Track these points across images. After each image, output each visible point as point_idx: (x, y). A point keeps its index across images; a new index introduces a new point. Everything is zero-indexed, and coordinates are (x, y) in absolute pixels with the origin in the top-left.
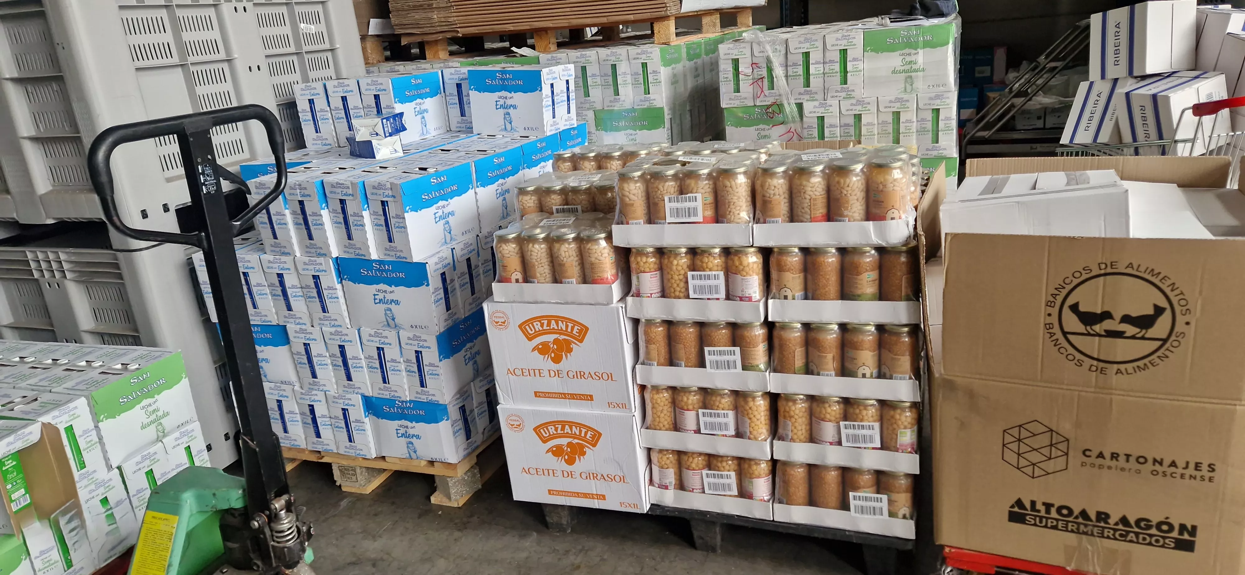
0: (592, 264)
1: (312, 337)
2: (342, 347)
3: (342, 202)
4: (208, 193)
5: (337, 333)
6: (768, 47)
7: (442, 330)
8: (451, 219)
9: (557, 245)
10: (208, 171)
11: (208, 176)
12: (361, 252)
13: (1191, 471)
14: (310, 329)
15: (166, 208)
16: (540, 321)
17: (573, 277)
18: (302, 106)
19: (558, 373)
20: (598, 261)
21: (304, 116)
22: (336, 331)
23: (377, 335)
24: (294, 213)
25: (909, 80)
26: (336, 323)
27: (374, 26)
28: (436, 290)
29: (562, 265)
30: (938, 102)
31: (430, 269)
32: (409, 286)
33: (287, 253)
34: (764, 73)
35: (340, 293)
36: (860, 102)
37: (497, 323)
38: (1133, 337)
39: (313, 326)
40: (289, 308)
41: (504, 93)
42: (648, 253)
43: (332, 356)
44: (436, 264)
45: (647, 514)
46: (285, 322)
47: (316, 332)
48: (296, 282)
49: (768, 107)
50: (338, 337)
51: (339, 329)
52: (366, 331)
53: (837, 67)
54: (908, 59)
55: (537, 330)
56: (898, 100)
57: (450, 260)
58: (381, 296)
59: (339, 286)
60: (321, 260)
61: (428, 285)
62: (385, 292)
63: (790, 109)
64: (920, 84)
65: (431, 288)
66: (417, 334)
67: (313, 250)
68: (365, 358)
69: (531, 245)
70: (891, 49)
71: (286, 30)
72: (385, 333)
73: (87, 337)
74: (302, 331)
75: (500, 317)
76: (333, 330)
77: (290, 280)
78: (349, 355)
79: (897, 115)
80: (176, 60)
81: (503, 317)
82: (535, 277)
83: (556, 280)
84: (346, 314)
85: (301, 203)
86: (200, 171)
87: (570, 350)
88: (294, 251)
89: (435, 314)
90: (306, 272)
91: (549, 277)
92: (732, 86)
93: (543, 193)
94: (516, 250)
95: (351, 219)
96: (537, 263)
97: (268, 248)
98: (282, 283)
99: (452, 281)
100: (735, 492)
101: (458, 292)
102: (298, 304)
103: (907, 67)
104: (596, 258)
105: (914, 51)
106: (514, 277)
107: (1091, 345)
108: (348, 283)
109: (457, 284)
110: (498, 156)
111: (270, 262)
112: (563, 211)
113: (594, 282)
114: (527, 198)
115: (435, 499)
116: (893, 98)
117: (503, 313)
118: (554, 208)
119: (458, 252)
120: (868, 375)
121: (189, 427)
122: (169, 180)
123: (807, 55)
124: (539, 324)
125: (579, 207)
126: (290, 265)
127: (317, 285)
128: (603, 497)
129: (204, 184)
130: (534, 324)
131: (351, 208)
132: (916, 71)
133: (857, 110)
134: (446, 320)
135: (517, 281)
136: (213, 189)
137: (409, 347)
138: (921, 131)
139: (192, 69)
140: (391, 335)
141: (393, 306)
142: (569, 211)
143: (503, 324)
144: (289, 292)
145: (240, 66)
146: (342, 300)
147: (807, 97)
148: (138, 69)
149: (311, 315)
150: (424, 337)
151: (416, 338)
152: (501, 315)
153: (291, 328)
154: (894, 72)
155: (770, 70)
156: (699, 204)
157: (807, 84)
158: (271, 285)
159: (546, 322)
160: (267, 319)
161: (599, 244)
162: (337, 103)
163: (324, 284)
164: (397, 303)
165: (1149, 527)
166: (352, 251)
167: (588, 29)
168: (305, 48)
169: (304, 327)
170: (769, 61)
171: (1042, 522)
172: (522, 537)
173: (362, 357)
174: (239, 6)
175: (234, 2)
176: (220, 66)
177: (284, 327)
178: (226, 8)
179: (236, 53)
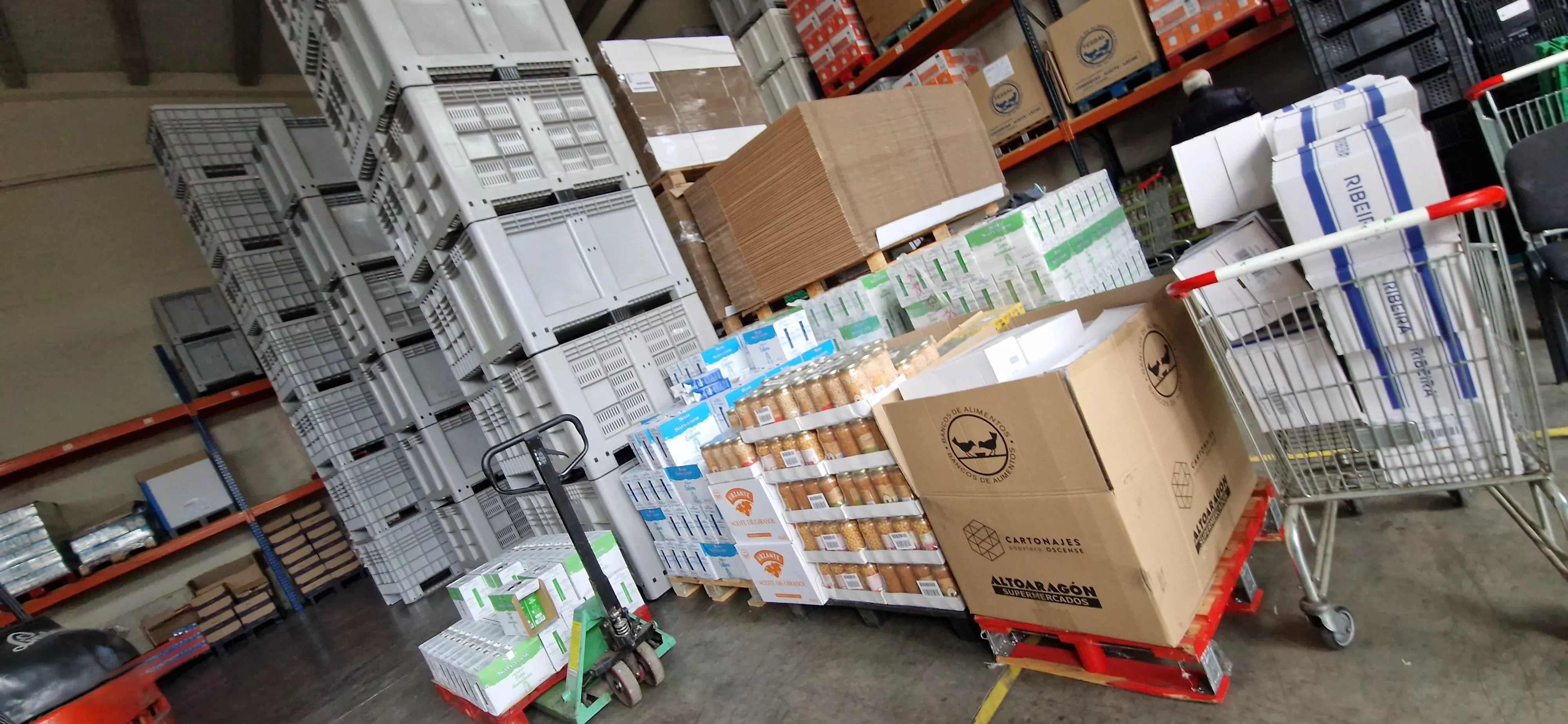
1: (671, 512)
2: (683, 517)
3: (657, 438)
6: (913, 263)
8: (698, 437)
9: (723, 448)
10: (541, 454)
11: (539, 457)
12: (675, 463)
13: (1066, 546)
14: (669, 508)
15: (607, 454)
19: (751, 522)
22: (679, 508)
23: (693, 508)
25: (1008, 258)
26: (677, 503)
27: (729, 310)
30: (1033, 266)
31: (701, 467)
33: (649, 469)
34: (917, 279)
35: (673, 487)
36: (982, 281)
37: (717, 496)
38: (990, 456)
39: (669, 506)
40: (658, 498)
41: (761, 342)
42: (763, 444)
43: (681, 522)
45: (825, 605)
46: (659, 506)
47: (672, 510)
48: (657, 484)
49: (928, 300)
50: (680, 511)
52: (689, 506)
53: (957, 263)
54: (1001, 243)
55: (733, 498)
56: (1006, 272)
58: (687, 486)
59: (671, 483)
60: (661, 471)
62: (688, 483)
63: (941, 297)
64: (1016, 257)
67: (657, 466)
70: (988, 240)
71: (665, 337)
73: (595, 526)
74: (667, 510)
75: (717, 493)
76: (677, 508)
77: (654, 483)
78: (687, 520)
79: (1009, 283)
80: (604, 376)
82: (722, 468)
84: (678, 497)
86: (536, 455)
87: (750, 508)
88: (651, 468)
90: (658, 478)
92: (902, 294)
94: (709, 454)
95: (663, 447)
96: (719, 460)
97: (642, 467)
98: (652, 486)
100: (861, 587)
102: (661, 496)
103: (1003, 249)
105: (1001, 238)
106: (714, 469)
107: (975, 464)
108: (675, 481)
115: (750, 603)
116: (1002, 272)
117: (717, 490)
120: (890, 501)
121: (622, 572)
122: (607, 439)
123: (936, 261)
126: (652, 475)
127: (664, 484)
128: (800, 596)
130: (731, 494)
131: (661, 441)
132: (1009, 249)
133: (982, 286)
138: (1031, 289)
139: (612, 378)
143: (719, 497)
144: (656, 490)
145: (638, 367)
146: (675, 490)
147: (948, 287)
148: (582, 388)
149: (667, 501)
150: (711, 506)
153: (663, 509)
154: (996, 255)
155: (919, 276)
156: (770, 412)
157: (944, 279)
158: (649, 487)
159: (735, 493)
160: (653, 505)
162: (685, 372)
163: (666, 483)
165: (1067, 591)
166: (670, 463)
167: (911, 244)
168: (676, 344)
169: (667, 508)
170: (916, 270)
171: (1011, 593)
172: (782, 624)
173: (692, 521)
174: (633, 336)
175: (630, 335)
176: (628, 370)
177: (659, 509)
178: (625, 339)
179: (635, 362)
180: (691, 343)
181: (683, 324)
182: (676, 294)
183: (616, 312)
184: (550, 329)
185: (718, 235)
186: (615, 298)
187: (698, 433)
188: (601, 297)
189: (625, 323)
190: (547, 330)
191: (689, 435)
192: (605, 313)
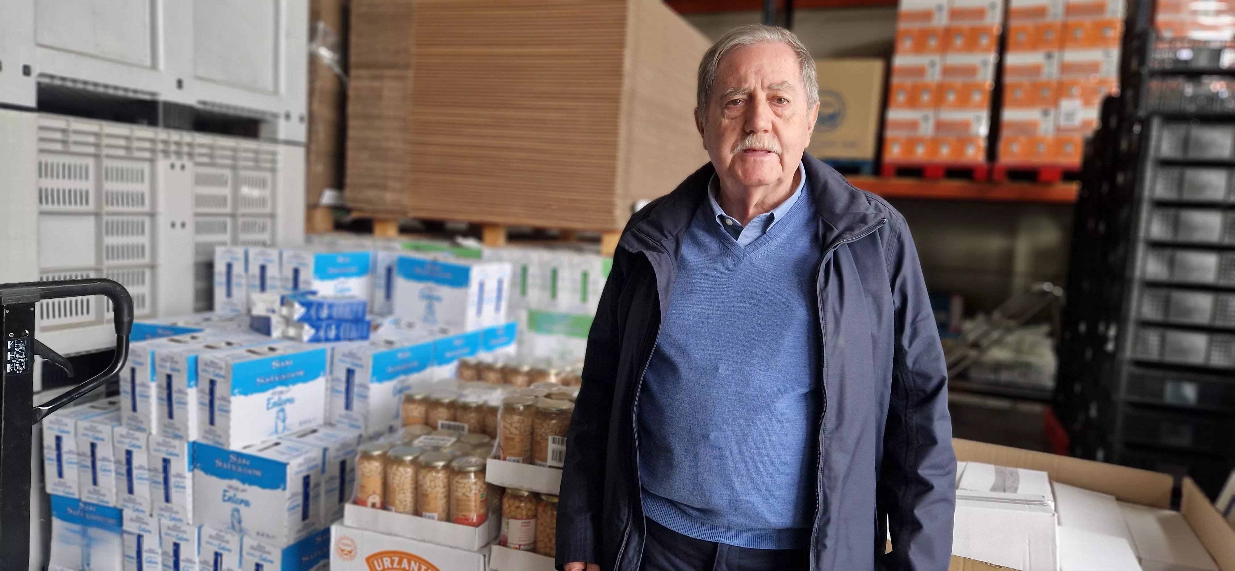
0: (458, 500)
1: (147, 528)
2: (177, 546)
3: (212, 383)
4: (13, 372)
5: (175, 528)
7: (291, 542)
9: (423, 472)
10: (20, 347)
11: (18, 353)
12: (221, 441)
14: (147, 519)
16: (391, 557)
17: (435, 511)
18: (220, 268)
20: (464, 498)
21: (220, 278)
22: (175, 526)
23: (218, 537)
24: (159, 386)
26: (178, 516)
27: (328, 197)
28: (294, 495)
29: (425, 495)
31: (291, 471)
32: (264, 486)
33: (143, 429)
35: (188, 483)
37: (343, 551)
39: (151, 515)
40: (131, 491)
41: (432, 284)
42: (522, 496)
43: (164, 554)
44: (300, 465)
46: (123, 505)
47: (153, 524)
48: (144, 463)
50: (174, 533)
51: (179, 524)
52: (207, 531)
55: (386, 567)
57: (319, 461)
58: (231, 493)
59: (189, 475)
60: (176, 442)
61: (284, 489)
62: (237, 489)
65: (288, 493)
66: (263, 544)
67: (170, 430)
68: (201, 562)
69: (395, 467)
71: (226, 191)
72: (228, 537)
74: (138, 520)
75: (347, 545)
76: (171, 524)
77: (138, 459)
78: (183, 556)
80: (91, 208)
81: (350, 546)
82: (393, 504)
83: (417, 512)
84: (190, 507)
85: (169, 377)
86: (9, 347)
88: (150, 429)
89: (286, 523)
90: (157, 454)
91: (409, 506)
93: (431, 404)
94: (379, 470)
95: (217, 403)
96: (398, 489)
97: (124, 420)
98: (129, 462)
99: (317, 485)
101: (323, 499)
102: (142, 488)
104: (464, 494)
106: (370, 501)
108: (200, 473)
109: (322, 490)
110: (403, 350)
111: (122, 436)
112: (449, 427)
113: (458, 521)
114: (412, 407)
117: (352, 540)
118: (440, 422)
119: (331, 454)
124: (389, 559)
125: (466, 426)
126: (142, 442)
127: (166, 470)
129: (10, 362)
130: (385, 559)
131: (220, 390)
134: (299, 531)
135: (374, 505)
136: (20, 369)
137: (250, 558)
139: (107, 218)
140: (233, 540)
141: (242, 507)
142: (456, 428)
143: (348, 554)
144: (135, 472)
145: (163, 222)
146: (189, 491)
148: (42, 213)
149: (152, 502)
150: (268, 548)
151: (260, 548)
152: (348, 542)
153: (127, 514)
158: (117, 462)
159: (396, 559)
160: (105, 499)
161: (469, 477)
162: (255, 270)
163: (174, 469)
164: (247, 503)
166: (211, 437)
168: (238, 211)
169: (141, 515)
173: (197, 560)
174: (178, 164)
175: (173, 159)
176: (140, 218)
177: (120, 512)
178: (162, 164)
179: (161, 208)
180: (260, 221)
181: (262, 184)
182: (275, 131)
183: (171, 107)
184: (35, 71)
185: (380, 78)
186: (180, 84)
187: (291, 401)
188: (154, 66)
189: (175, 136)
190: (27, 71)
191: (276, 399)
192: (148, 97)
